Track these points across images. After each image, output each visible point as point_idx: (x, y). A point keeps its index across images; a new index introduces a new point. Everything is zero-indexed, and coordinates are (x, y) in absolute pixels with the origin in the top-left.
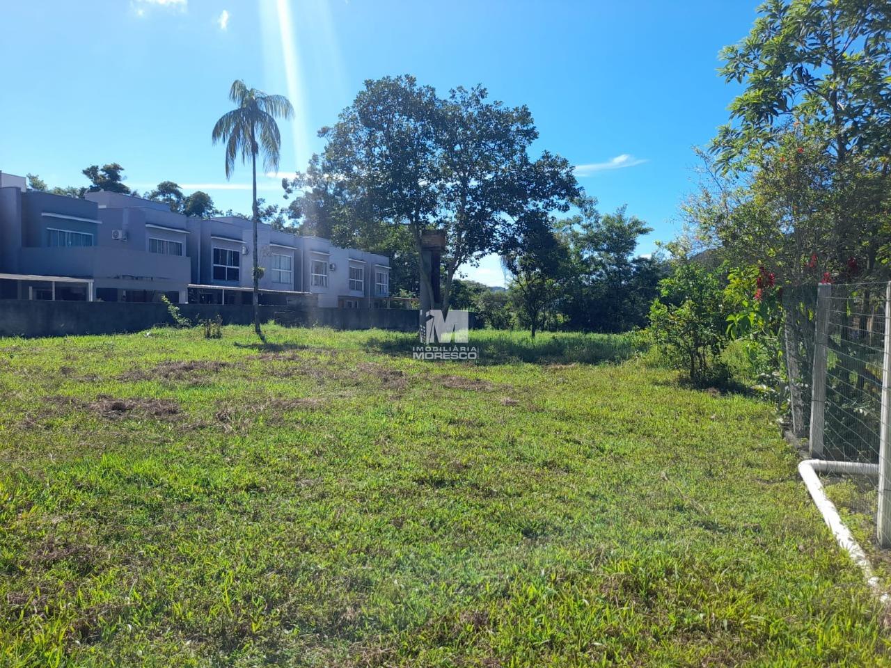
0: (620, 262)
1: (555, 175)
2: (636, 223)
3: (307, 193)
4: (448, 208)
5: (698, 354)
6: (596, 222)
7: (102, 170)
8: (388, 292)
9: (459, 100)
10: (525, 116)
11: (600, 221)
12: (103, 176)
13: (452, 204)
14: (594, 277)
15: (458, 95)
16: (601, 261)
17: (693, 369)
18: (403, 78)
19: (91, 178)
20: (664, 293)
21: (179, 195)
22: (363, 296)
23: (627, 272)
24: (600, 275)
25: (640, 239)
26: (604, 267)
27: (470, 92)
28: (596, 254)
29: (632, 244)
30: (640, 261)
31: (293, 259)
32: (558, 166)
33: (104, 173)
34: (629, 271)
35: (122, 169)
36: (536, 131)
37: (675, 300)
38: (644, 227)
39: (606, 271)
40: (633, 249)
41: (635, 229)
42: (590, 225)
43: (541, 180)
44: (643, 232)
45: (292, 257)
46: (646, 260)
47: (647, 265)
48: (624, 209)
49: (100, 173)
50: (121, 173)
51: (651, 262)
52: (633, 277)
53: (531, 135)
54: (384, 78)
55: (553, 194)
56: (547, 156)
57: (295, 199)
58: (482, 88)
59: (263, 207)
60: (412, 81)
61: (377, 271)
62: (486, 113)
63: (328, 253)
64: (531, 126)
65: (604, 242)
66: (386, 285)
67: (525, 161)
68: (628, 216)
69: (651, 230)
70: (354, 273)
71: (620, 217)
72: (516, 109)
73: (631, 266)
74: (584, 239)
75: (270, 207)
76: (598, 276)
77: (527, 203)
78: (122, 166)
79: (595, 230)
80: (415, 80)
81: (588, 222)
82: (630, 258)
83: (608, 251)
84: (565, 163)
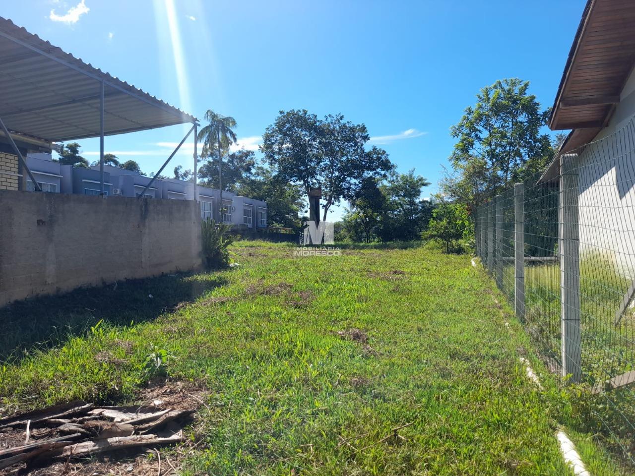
0: (412, 203)
1: (379, 159)
2: (421, 179)
3: (209, 162)
4: (321, 175)
5: (450, 242)
6: (397, 179)
7: (66, 147)
8: (266, 224)
9: (330, 121)
10: (363, 129)
11: (399, 179)
12: (67, 151)
13: (323, 173)
14: (396, 213)
15: (329, 119)
16: (400, 202)
17: (448, 247)
18: (302, 111)
19: (59, 152)
20: (435, 215)
21: (116, 162)
22: (252, 227)
23: (416, 209)
24: (400, 212)
25: (423, 188)
26: (402, 207)
27: (335, 117)
28: (397, 198)
29: (418, 193)
30: (424, 202)
31: (212, 204)
32: (381, 154)
33: (68, 149)
34: (417, 209)
35: (80, 146)
36: (369, 136)
37: (439, 218)
38: (426, 182)
39: (403, 209)
40: (419, 195)
41: (420, 183)
42: (393, 181)
43: (371, 161)
44: (426, 185)
45: (212, 203)
46: (427, 201)
47: (427, 204)
48: (413, 171)
49: (65, 149)
50: (79, 149)
51: (430, 203)
52: (420, 212)
53: (366, 138)
54: (291, 111)
55: (378, 168)
56: (374, 149)
57: (202, 166)
58: (341, 115)
59: (182, 171)
60: (305, 112)
61: (260, 211)
62: (343, 128)
63: (231, 200)
64: (367, 134)
65: (402, 191)
66: (265, 220)
67: (363, 150)
68: (416, 175)
69: (430, 184)
70: (246, 212)
71: (411, 176)
72: (359, 126)
73: (418, 206)
74: (390, 190)
75: (186, 171)
76: (398, 212)
77: (363, 172)
78: (80, 145)
79: (396, 184)
80: (307, 112)
81: (392, 179)
82: (417, 201)
83: (404, 196)
84: (384, 152)
